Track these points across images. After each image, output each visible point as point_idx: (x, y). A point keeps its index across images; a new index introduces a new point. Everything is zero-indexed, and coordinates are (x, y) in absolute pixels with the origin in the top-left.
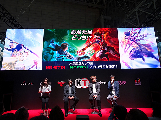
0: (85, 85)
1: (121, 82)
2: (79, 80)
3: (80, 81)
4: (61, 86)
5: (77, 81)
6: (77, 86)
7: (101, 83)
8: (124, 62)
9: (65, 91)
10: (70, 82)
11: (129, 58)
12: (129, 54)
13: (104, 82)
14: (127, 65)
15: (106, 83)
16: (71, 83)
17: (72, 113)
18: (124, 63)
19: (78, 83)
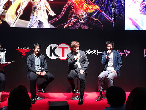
0: (63, 55)
1: (123, 52)
2: (53, 46)
3: (55, 48)
4: (24, 55)
5: (51, 48)
6: (51, 55)
7: (90, 52)
8: (130, 19)
9: (29, 64)
10: (37, 49)
11: (139, 12)
12: (139, 5)
13: (95, 51)
14: (134, 23)
15: (98, 52)
16: (39, 50)
17: (41, 99)
18: (131, 21)
19: (52, 51)
